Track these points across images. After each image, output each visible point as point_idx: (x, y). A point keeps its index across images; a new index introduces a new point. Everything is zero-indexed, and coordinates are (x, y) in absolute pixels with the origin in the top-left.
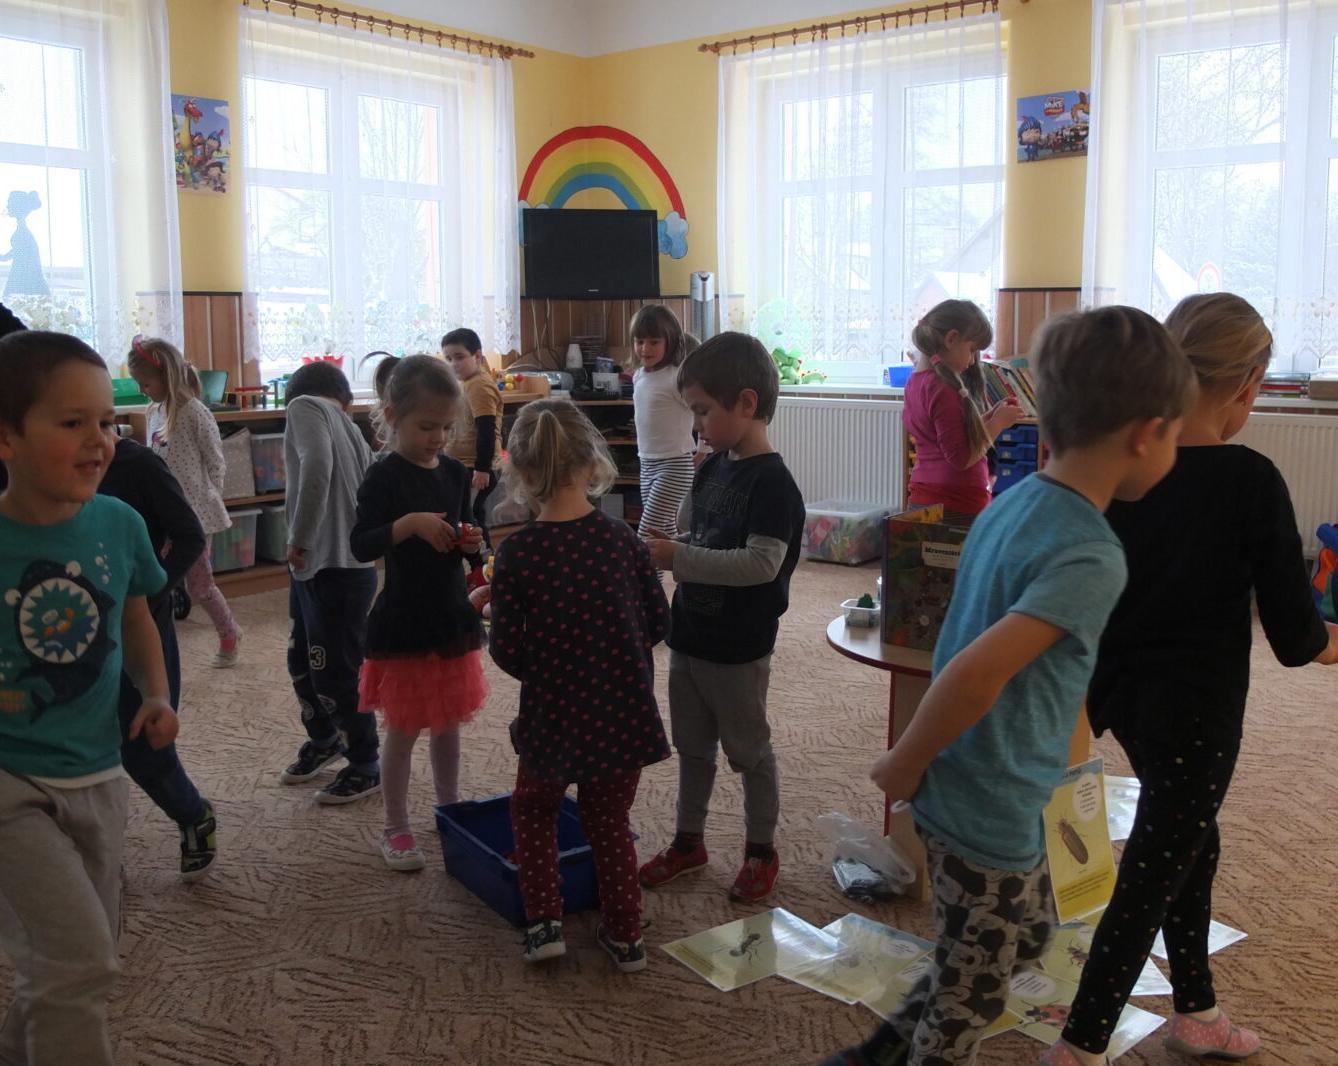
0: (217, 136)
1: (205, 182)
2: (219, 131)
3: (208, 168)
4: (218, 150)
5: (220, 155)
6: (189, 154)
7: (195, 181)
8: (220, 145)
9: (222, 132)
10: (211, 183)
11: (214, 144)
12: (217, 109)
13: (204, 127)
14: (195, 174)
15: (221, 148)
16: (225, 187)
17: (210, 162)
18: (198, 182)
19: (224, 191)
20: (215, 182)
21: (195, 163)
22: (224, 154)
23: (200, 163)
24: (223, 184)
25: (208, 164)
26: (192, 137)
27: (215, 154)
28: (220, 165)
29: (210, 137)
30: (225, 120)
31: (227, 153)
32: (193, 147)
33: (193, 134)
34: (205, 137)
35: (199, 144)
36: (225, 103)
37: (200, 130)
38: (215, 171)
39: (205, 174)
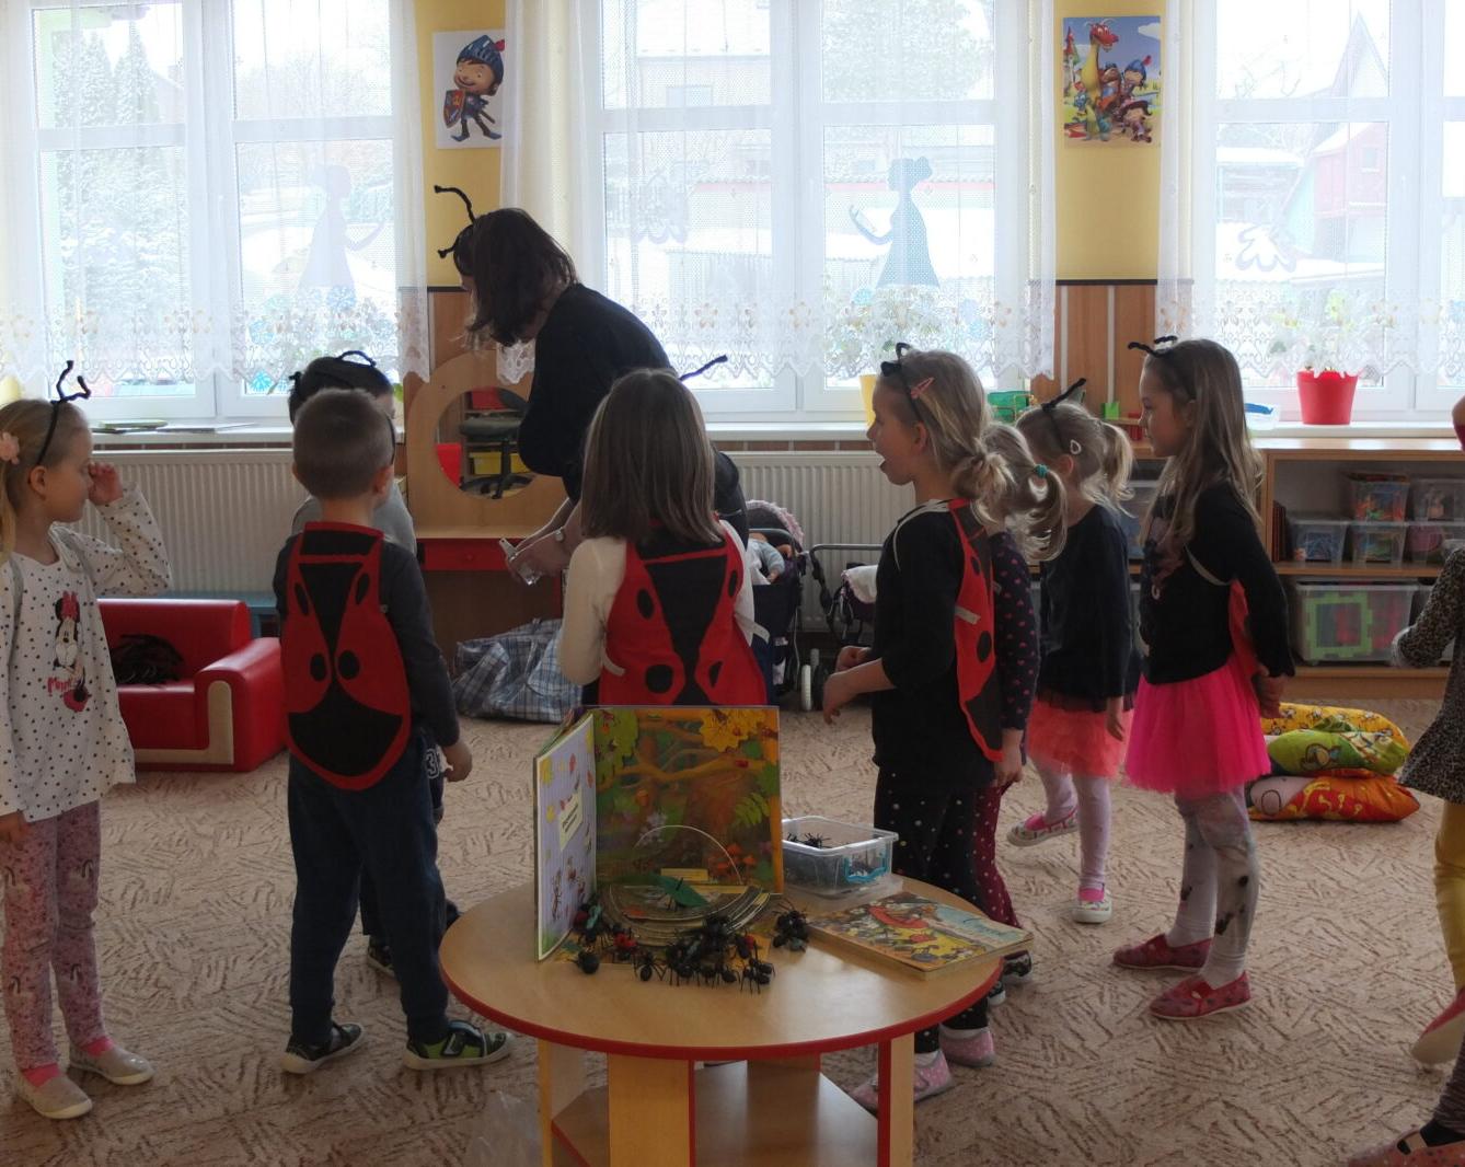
0: (1141, 66)
1: (1119, 131)
2: (1143, 59)
3: (1124, 111)
4: (1142, 84)
5: (1143, 91)
6: (1094, 95)
7: (1103, 130)
8: (1144, 78)
9: (1148, 60)
10: (1129, 130)
11: (1136, 77)
12: (1143, 30)
13: (1120, 56)
14: (1102, 121)
15: (1147, 82)
16: (1150, 135)
17: (1127, 102)
18: (1107, 131)
19: (1149, 140)
20: (1136, 129)
21: (1105, 106)
22: (1150, 89)
23: (1112, 105)
24: (1148, 130)
25: (1124, 105)
26: (1100, 72)
27: (1136, 90)
28: (1144, 105)
29: (1130, 68)
30: (1155, 43)
31: (1155, 87)
32: (1102, 84)
33: (1103, 66)
34: (1121, 69)
35: (1111, 80)
36: (1156, 19)
37: (1112, 62)
38: (1135, 114)
39: (1119, 119)
